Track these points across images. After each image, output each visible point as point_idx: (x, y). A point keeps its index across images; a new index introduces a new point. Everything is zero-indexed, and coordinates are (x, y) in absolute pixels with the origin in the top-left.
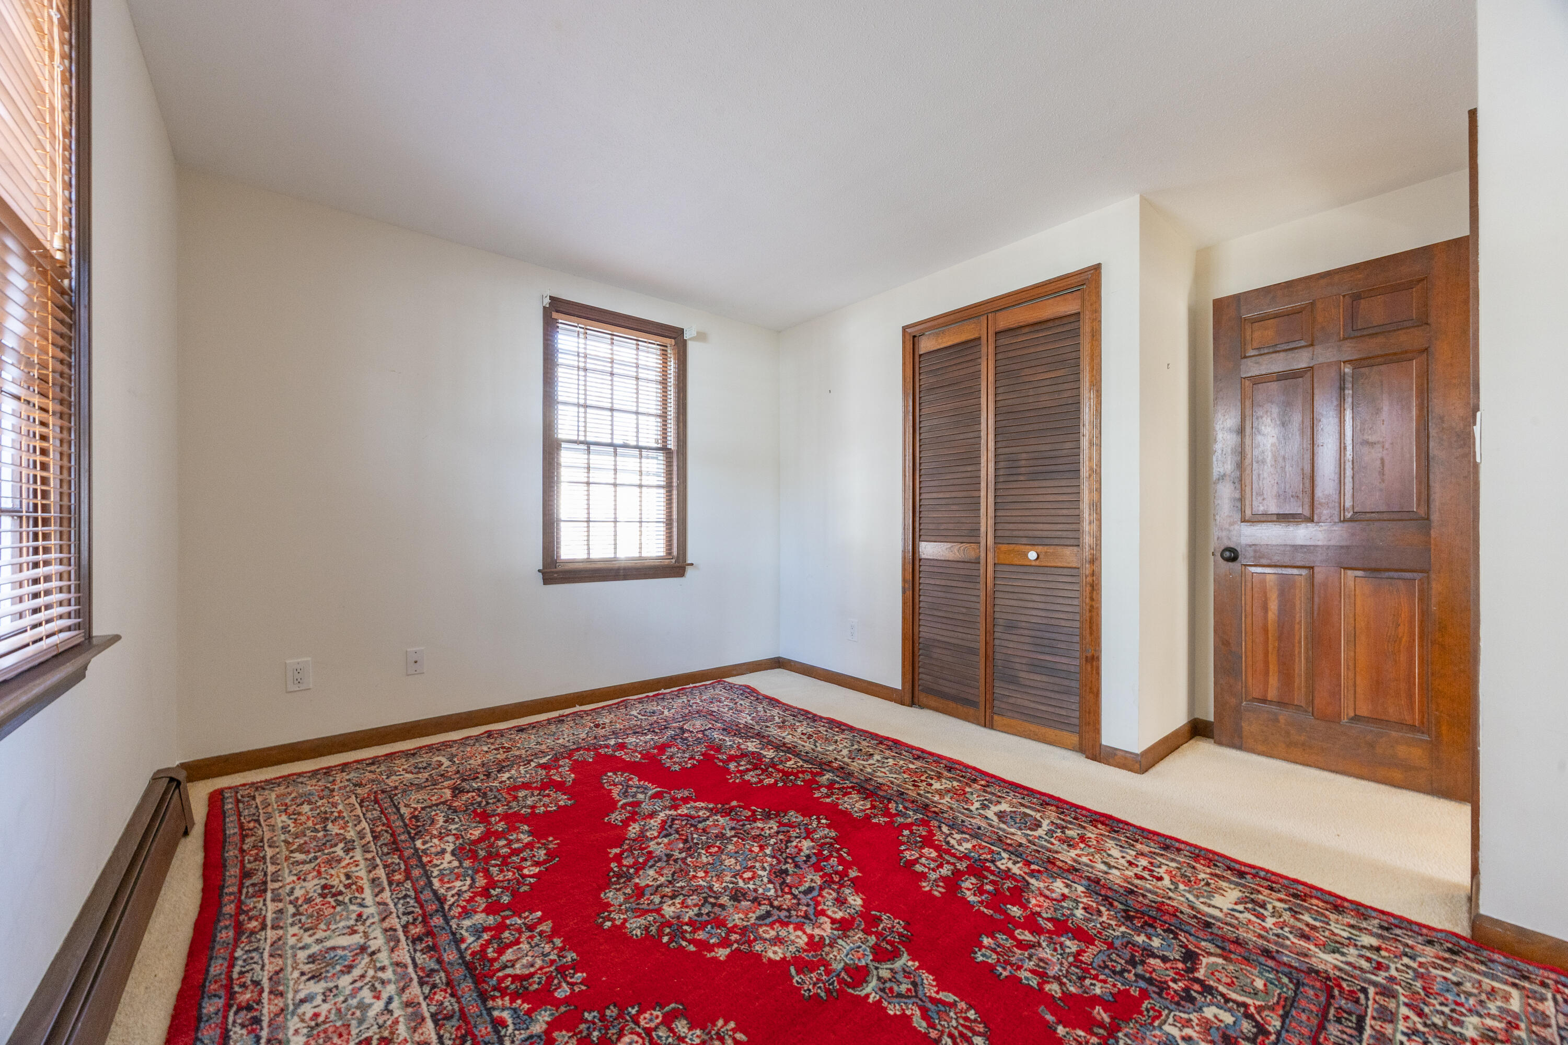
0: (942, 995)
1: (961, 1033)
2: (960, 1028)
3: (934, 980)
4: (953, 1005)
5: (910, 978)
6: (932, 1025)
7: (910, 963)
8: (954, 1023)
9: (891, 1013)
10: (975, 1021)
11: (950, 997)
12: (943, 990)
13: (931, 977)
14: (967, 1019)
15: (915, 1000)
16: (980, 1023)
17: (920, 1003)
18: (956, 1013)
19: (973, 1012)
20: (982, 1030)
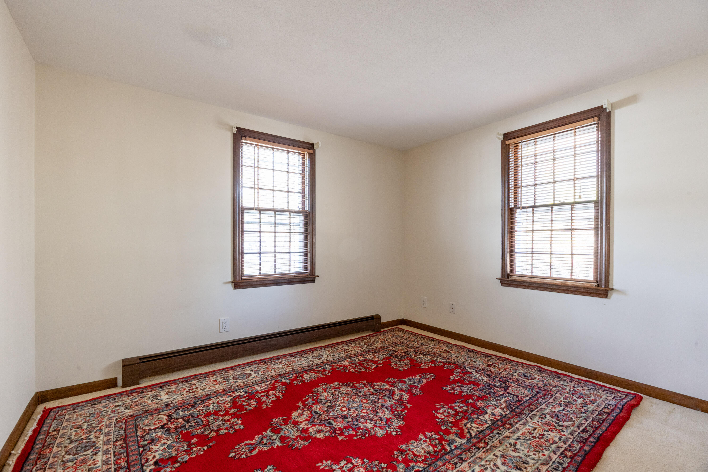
0: (257, 450)
1: (238, 451)
2: (240, 452)
3: (265, 450)
4: (251, 452)
5: (269, 443)
6: (246, 444)
7: (276, 445)
8: (243, 450)
9: (256, 436)
10: (241, 456)
11: (254, 453)
12: (258, 452)
13: (266, 450)
14: (243, 454)
15: (258, 443)
16: (239, 457)
17: (256, 444)
18: (247, 452)
19: (245, 457)
20: (236, 457)
